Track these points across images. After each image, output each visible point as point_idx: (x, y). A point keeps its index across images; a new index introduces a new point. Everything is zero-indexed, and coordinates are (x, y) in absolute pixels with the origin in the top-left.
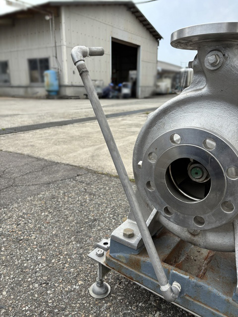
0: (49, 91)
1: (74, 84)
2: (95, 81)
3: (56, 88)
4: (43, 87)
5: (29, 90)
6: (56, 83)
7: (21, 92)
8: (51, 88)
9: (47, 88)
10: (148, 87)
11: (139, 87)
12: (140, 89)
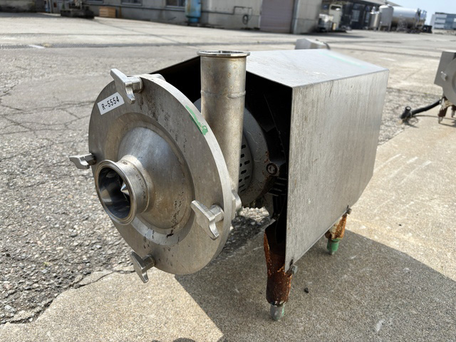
0: (189, 17)
1: (218, 10)
2: (243, 8)
3: (197, 14)
4: (184, 11)
5: (164, 13)
6: (198, 8)
7: (155, 14)
8: (193, 14)
9: (187, 14)
10: (307, 19)
11: (295, 19)
12: (296, 21)
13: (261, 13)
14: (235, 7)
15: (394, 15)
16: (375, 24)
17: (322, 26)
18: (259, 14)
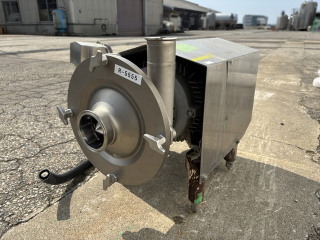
1: (81, 22)
2: (101, 19)
3: (64, 26)
5: (39, 27)
6: (64, 21)
8: (60, 27)
9: (55, 27)
10: (154, 25)
11: (145, 25)
13: (117, 23)
14: (95, 19)
15: (217, 19)
16: (205, 25)
17: (165, 29)
18: (116, 24)
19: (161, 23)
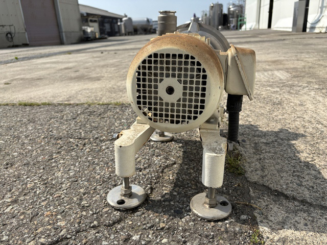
10: (73, 32)
11: (62, 32)
12: (64, 34)
13: (26, 30)
15: (134, 24)
17: (87, 36)
18: (24, 31)
19: (81, 29)
